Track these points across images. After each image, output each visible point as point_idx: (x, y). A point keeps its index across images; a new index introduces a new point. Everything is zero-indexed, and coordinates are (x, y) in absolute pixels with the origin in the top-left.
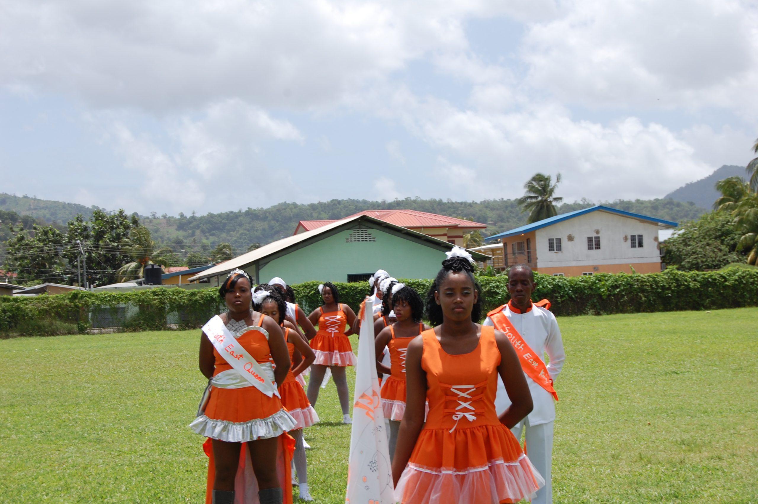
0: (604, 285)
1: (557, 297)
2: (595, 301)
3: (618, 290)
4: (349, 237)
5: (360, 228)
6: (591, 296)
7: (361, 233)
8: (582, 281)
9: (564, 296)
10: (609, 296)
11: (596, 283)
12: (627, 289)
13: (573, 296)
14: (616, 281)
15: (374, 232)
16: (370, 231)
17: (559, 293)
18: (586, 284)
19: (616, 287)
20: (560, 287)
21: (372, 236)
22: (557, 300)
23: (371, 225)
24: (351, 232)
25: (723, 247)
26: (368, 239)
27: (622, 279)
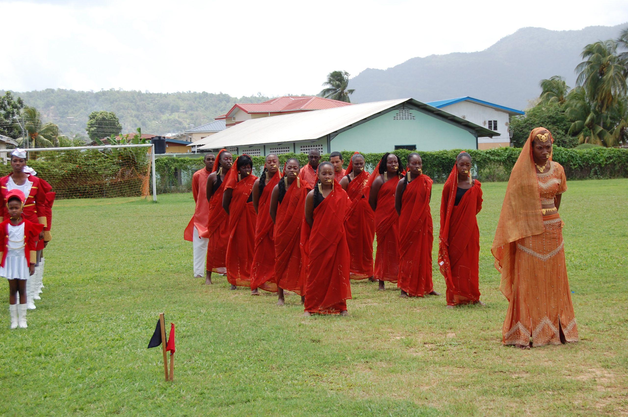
0: (601, 156)
1: (571, 165)
2: (597, 168)
3: (611, 160)
4: (395, 115)
5: (404, 109)
6: (593, 165)
7: (405, 112)
8: (587, 153)
9: (576, 165)
10: (606, 165)
11: (596, 155)
12: (617, 160)
13: (582, 165)
14: (610, 154)
15: (415, 112)
16: (411, 111)
17: (572, 162)
18: (590, 156)
19: (610, 158)
20: (573, 157)
21: (413, 115)
22: (571, 168)
23: (411, 107)
24: (397, 111)
25: (560, 131)
26: (410, 118)
27: (613, 152)
